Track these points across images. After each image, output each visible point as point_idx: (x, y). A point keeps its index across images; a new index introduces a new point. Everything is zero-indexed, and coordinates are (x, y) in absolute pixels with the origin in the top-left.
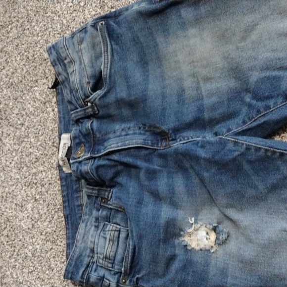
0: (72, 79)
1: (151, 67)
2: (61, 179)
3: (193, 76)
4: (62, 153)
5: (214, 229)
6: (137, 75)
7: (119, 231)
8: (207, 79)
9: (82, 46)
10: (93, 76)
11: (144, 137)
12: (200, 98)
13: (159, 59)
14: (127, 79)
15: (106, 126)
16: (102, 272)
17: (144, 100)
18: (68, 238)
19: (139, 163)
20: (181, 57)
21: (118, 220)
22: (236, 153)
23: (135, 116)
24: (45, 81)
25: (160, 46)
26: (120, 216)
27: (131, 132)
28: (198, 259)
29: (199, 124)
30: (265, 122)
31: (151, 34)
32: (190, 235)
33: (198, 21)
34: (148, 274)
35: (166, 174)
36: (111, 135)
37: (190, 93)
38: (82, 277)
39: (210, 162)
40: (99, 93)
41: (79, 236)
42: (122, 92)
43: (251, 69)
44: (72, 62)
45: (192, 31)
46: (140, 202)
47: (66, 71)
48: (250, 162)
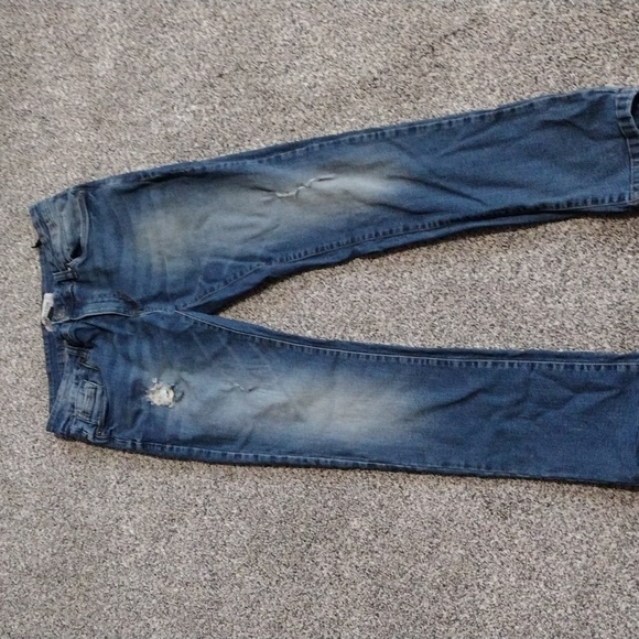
0: (54, 242)
1: (125, 240)
2: (44, 337)
3: (159, 253)
4: (45, 312)
5: (172, 388)
6: (112, 247)
7: (96, 389)
8: (170, 258)
9: (63, 213)
10: (72, 244)
11: (117, 305)
12: (164, 274)
13: (133, 235)
14: (103, 249)
15: (86, 291)
16: (81, 425)
17: (117, 270)
18: (51, 394)
19: (113, 328)
20: (150, 235)
21: (95, 379)
22: (187, 327)
23: (111, 284)
24: (28, 237)
25: (133, 222)
26: (96, 375)
27: (106, 299)
28: (159, 413)
29: (162, 297)
30: (210, 302)
31: (125, 209)
32: (153, 393)
33: (164, 205)
34: (119, 427)
35: (135, 339)
36: (90, 301)
37: (156, 269)
38: (63, 430)
39: (168, 333)
40: (78, 260)
41: (60, 392)
42: (99, 262)
43: (203, 255)
44: (54, 225)
45: (160, 213)
46: (113, 364)
47: (48, 233)
48: (199, 334)
